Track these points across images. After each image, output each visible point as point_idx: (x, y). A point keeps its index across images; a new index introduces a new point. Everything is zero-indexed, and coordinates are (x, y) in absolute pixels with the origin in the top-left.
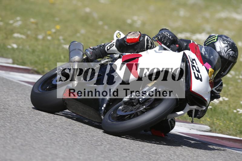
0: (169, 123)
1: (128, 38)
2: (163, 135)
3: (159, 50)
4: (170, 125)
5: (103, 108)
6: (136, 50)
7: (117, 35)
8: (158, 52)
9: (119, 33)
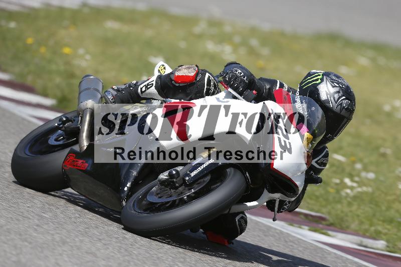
0: (237, 223)
1: (177, 74)
2: (226, 242)
3: (226, 97)
4: (238, 226)
5: (126, 189)
6: (189, 95)
7: (160, 69)
8: (223, 100)
9: (163, 65)
